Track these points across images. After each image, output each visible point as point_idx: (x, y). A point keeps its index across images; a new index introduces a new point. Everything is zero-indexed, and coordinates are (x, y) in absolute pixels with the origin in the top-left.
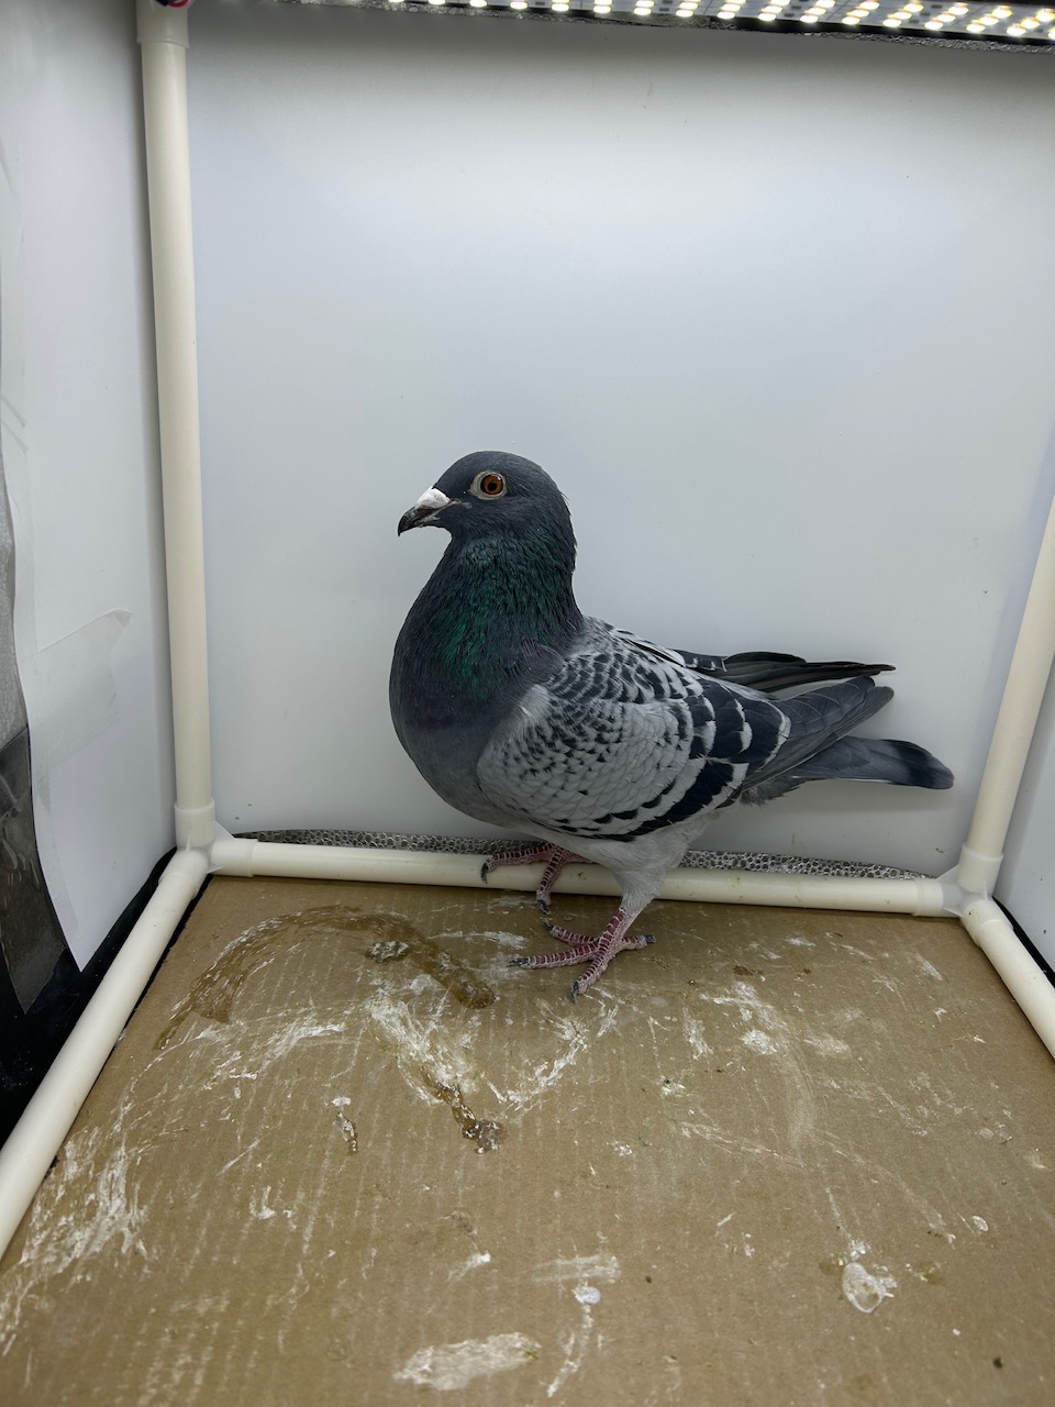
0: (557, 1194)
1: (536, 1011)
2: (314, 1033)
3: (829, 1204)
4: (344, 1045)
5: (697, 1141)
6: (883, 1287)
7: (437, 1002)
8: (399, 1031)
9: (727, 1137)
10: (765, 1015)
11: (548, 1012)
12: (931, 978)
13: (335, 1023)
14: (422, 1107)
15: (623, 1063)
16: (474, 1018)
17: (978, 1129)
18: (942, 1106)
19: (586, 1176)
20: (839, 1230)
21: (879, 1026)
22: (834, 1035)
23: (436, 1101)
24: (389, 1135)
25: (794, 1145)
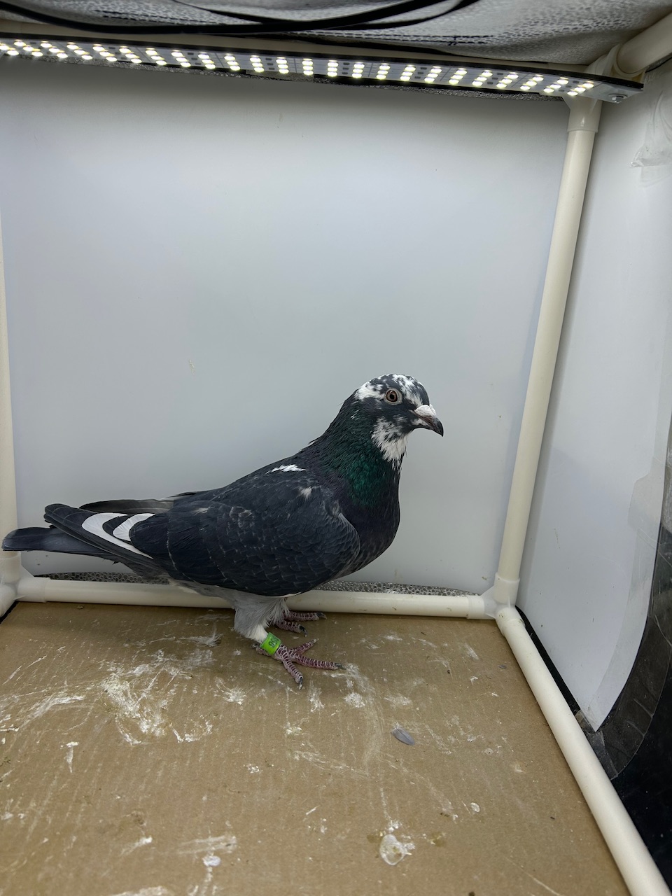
0: (204, 798)
1: (214, 686)
2: (64, 702)
3: (381, 798)
4: (82, 709)
5: (303, 762)
6: (405, 849)
7: (150, 681)
8: (121, 700)
9: (323, 760)
10: (362, 684)
11: (221, 686)
12: (472, 658)
13: (79, 695)
14: (126, 746)
15: (265, 715)
16: (172, 690)
17: (484, 749)
18: (464, 735)
19: (226, 786)
20: (384, 814)
21: (433, 688)
22: (404, 694)
23: (136, 742)
24: (100, 765)
25: (365, 763)
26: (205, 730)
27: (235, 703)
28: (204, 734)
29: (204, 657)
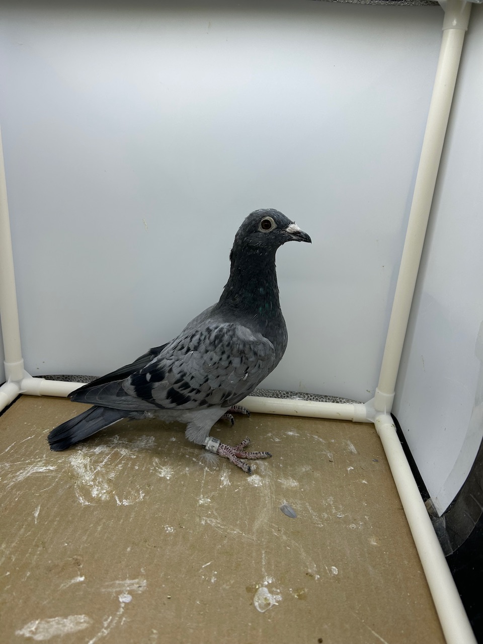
0: (129, 549)
1: (151, 464)
2: (41, 470)
3: (262, 558)
4: (53, 477)
5: (208, 526)
6: (274, 600)
7: (105, 458)
8: (81, 471)
9: (221, 525)
10: (262, 468)
11: (156, 464)
12: (351, 453)
13: (52, 466)
14: (79, 506)
15: (185, 488)
16: (120, 466)
17: (349, 524)
18: (335, 513)
19: (146, 542)
20: (262, 571)
21: (317, 474)
22: (293, 477)
23: (87, 503)
24: (58, 519)
25: (254, 530)
26: (139, 498)
27: (164, 478)
28: (137, 500)
29: (148, 441)
